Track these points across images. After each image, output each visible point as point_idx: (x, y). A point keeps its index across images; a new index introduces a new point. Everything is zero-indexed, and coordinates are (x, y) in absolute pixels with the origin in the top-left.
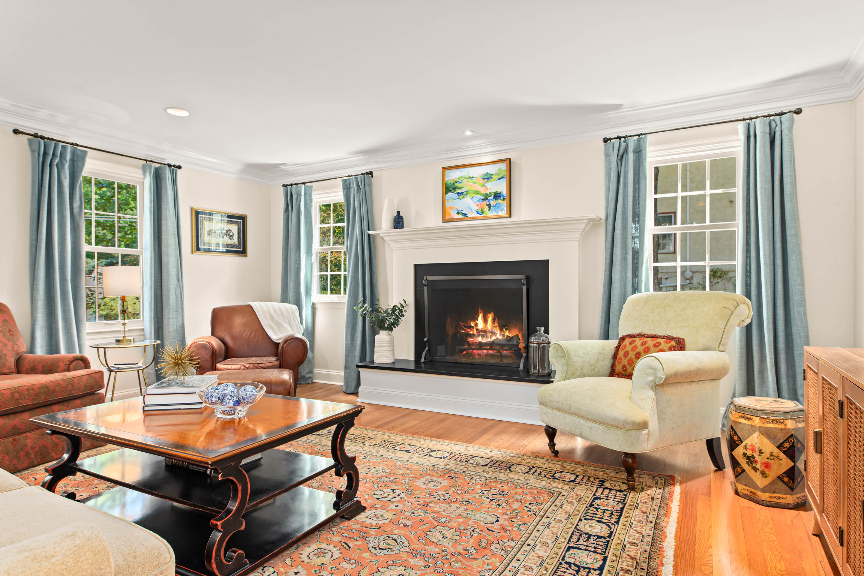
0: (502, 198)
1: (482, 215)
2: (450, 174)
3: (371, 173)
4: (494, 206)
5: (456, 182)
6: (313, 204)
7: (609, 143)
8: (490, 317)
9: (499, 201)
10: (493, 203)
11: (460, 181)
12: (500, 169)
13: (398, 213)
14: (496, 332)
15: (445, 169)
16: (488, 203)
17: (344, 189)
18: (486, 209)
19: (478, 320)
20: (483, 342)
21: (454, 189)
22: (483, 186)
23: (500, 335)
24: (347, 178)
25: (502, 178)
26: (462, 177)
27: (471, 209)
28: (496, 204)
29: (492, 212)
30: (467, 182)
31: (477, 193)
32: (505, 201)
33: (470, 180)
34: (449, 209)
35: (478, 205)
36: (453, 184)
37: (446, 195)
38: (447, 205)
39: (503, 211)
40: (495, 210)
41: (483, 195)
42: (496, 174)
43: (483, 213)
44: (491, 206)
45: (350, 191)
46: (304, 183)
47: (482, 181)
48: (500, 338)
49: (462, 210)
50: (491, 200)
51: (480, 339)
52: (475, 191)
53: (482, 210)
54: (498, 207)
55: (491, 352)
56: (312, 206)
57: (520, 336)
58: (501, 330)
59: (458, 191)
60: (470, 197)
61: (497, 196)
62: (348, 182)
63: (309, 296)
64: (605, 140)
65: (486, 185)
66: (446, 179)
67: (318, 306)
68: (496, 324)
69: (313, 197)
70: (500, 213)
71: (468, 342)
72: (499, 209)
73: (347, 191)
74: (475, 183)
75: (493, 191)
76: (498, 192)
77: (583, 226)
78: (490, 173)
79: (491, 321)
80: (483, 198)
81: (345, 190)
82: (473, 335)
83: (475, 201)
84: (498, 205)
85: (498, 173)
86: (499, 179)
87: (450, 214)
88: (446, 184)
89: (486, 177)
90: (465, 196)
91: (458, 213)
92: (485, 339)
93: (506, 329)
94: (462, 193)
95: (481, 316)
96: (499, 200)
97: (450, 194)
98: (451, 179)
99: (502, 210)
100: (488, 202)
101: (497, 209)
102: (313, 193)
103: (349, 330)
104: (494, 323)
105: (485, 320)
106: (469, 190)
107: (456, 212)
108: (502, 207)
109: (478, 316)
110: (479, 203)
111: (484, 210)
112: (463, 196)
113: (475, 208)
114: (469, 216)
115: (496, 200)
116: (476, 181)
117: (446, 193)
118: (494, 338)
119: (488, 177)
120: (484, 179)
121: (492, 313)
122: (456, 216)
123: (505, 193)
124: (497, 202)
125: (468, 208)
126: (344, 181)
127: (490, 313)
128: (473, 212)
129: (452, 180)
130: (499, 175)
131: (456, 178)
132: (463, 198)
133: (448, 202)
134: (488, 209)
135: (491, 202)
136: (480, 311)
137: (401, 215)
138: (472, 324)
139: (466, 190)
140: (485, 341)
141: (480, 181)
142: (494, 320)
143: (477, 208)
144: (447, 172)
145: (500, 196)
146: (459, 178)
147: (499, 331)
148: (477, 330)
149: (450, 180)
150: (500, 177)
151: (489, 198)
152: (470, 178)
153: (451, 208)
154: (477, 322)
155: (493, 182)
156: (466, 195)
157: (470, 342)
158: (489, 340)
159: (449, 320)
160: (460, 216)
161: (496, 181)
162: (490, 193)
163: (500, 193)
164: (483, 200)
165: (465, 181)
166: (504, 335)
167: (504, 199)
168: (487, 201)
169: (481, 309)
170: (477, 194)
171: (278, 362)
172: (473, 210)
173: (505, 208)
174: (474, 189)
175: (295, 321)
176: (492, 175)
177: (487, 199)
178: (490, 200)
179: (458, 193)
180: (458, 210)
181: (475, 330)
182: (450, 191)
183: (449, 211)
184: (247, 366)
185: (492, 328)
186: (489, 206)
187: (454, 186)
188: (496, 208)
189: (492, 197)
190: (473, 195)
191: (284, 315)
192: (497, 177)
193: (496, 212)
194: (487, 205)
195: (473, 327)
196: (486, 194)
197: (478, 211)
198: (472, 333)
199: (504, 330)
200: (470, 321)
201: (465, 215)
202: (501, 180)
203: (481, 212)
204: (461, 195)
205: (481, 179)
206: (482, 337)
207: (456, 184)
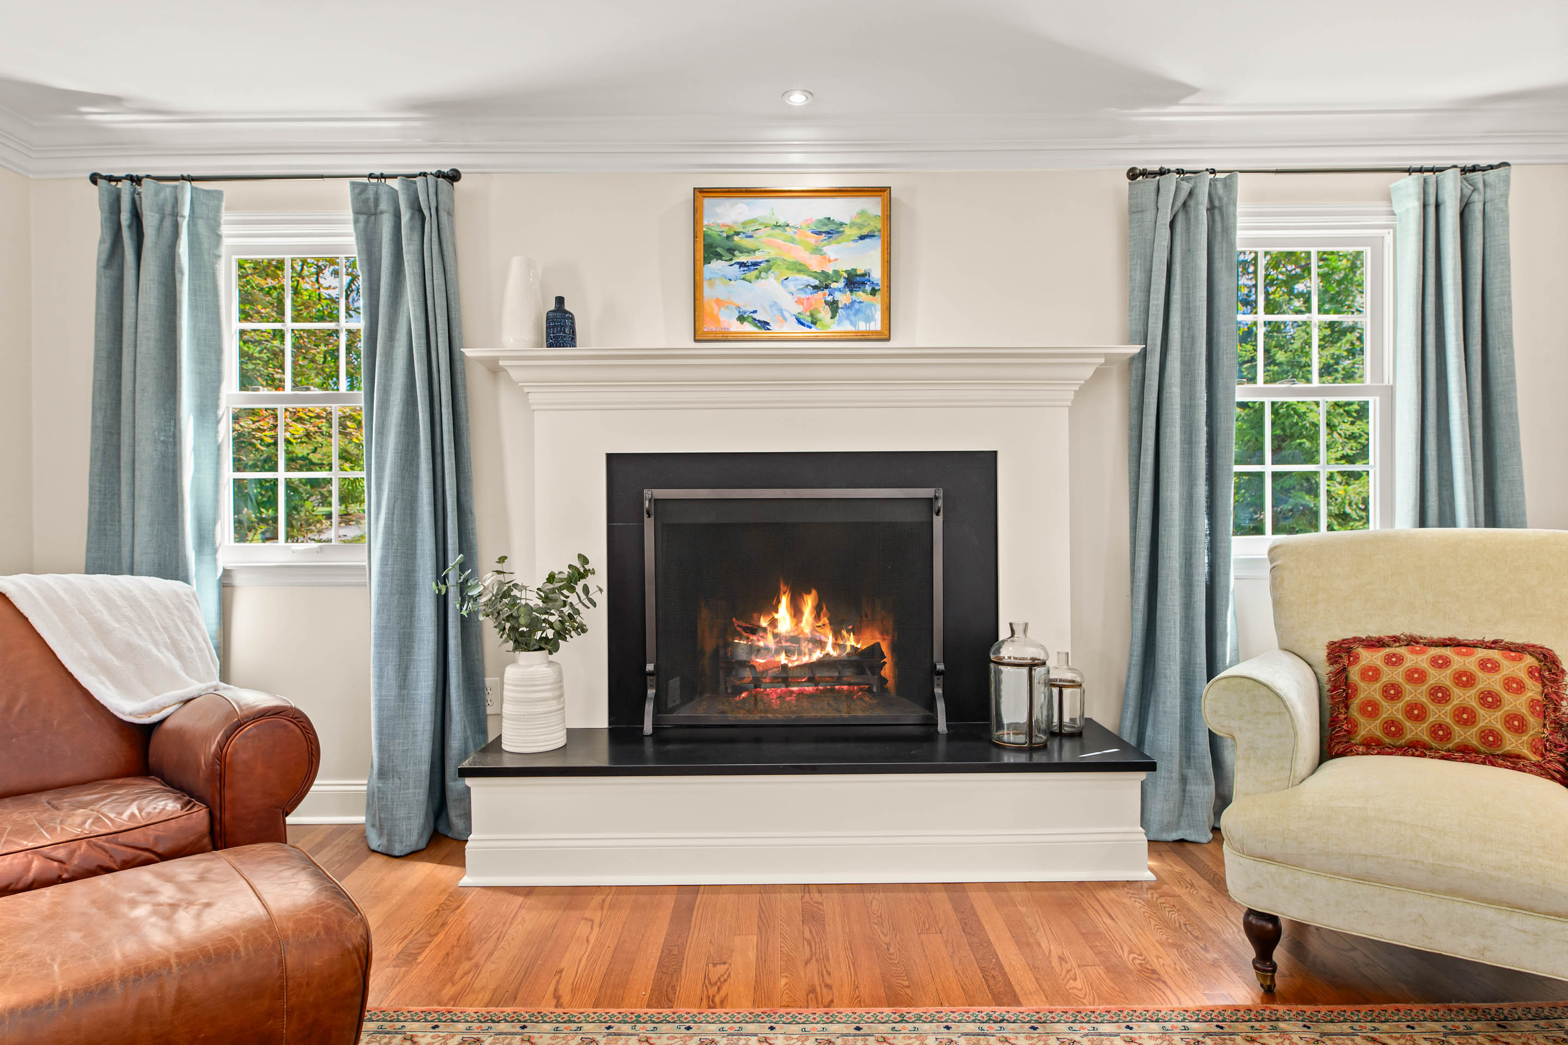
0: (868, 288)
1: (813, 329)
2: (719, 210)
3: (453, 177)
4: (847, 307)
5: (737, 234)
7: (1141, 181)
8: (809, 602)
9: (860, 296)
10: (843, 298)
11: (749, 230)
12: (863, 213)
13: (560, 301)
14: (823, 638)
15: (702, 192)
16: (830, 298)
17: (354, 215)
18: (824, 314)
19: (777, 612)
20: (790, 665)
21: (731, 251)
22: (817, 251)
23: (835, 645)
24: (363, 180)
25: (870, 236)
26: (754, 221)
27: (781, 311)
28: (853, 302)
29: (840, 322)
30: (769, 236)
31: (800, 268)
32: (878, 296)
33: (777, 231)
34: (715, 306)
35: (799, 301)
36: (728, 237)
37: (707, 266)
38: (708, 293)
39: (873, 323)
40: (848, 318)
41: (814, 275)
42: (853, 224)
43: (814, 323)
44: (837, 307)
45: (377, 222)
47: (813, 239)
48: (834, 653)
49: (755, 312)
50: (840, 290)
51: (783, 659)
52: (794, 263)
53: (812, 315)
54: (858, 311)
55: (809, 688)
56: (216, 257)
57: (885, 648)
58: (837, 634)
59: (743, 258)
60: (776, 278)
61: (854, 281)
62: (376, 194)
63: (208, 550)
64: (1136, 175)
65: (825, 249)
66: (705, 223)
67: (239, 580)
68: (825, 620)
70: (862, 326)
72: (860, 315)
73: (370, 221)
74: (793, 241)
75: (844, 266)
76: (858, 273)
77: (1089, 373)
78: (837, 218)
79: (811, 613)
80: (817, 283)
81: (361, 218)
82: (767, 649)
83: (793, 289)
84: (857, 306)
85: (858, 221)
86: (862, 238)
87: (716, 320)
88: (706, 236)
89: (825, 229)
90: (763, 274)
91: (741, 319)
92: (795, 658)
93: (848, 632)
94: (755, 264)
95: (785, 600)
96: (860, 293)
97: (717, 265)
98: (720, 222)
99: (869, 319)
100: (830, 294)
101: (855, 315)
104: (817, 617)
105: (797, 612)
106: (773, 259)
107: (737, 315)
108: (868, 312)
109: (779, 601)
110: (803, 296)
111: (819, 316)
112: (756, 272)
113: (792, 308)
114: (775, 327)
115: (851, 291)
116: (796, 236)
117: (707, 261)
118: (817, 655)
119: (830, 230)
120: (819, 233)
121: (814, 592)
122: (736, 327)
123: (876, 275)
124: (854, 297)
125: (771, 306)
126: (360, 190)
127: (809, 593)
128: (785, 319)
129: (724, 225)
130: (860, 226)
131: (735, 222)
132: (758, 277)
133: (712, 286)
134: (830, 314)
135: (838, 296)
136: (783, 588)
138: (764, 622)
139: (767, 258)
140: (796, 664)
141: (807, 236)
142: (818, 610)
143: (799, 309)
144: (707, 202)
145: (864, 283)
146: (744, 224)
147: (831, 637)
148: (776, 636)
149: (718, 225)
150: (865, 232)
151: (834, 285)
152: (777, 226)
153: (719, 302)
154: (776, 616)
155: (844, 244)
156: (767, 270)
157: (758, 668)
158: (805, 659)
159: (706, 614)
160: (748, 327)
161: (852, 244)
162: (836, 272)
163: (864, 275)
164: (815, 287)
165: (763, 234)
166: (843, 647)
167: (874, 292)
168: (827, 291)
169: (786, 584)
170: (799, 271)
172: (786, 314)
173: (878, 315)
174: (790, 258)
176: (841, 224)
177: (827, 287)
178: (835, 289)
179: (742, 265)
180: (743, 309)
181: (770, 636)
182: (719, 256)
183: (716, 311)
185: (814, 629)
186: (834, 306)
187: (729, 244)
188: (851, 313)
189: (841, 284)
190: (788, 274)
192: (856, 232)
193: (852, 323)
194: (826, 303)
195: (765, 630)
196: (823, 272)
197: (800, 316)
198: (761, 644)
199: (844, 632)
200: (755, 615)
201: (764, 325)
202: (867, 240)
203: (809, 319)
204: (750, 270)
205: (809, 233)
206: (788, 652)
207: (736, 238)
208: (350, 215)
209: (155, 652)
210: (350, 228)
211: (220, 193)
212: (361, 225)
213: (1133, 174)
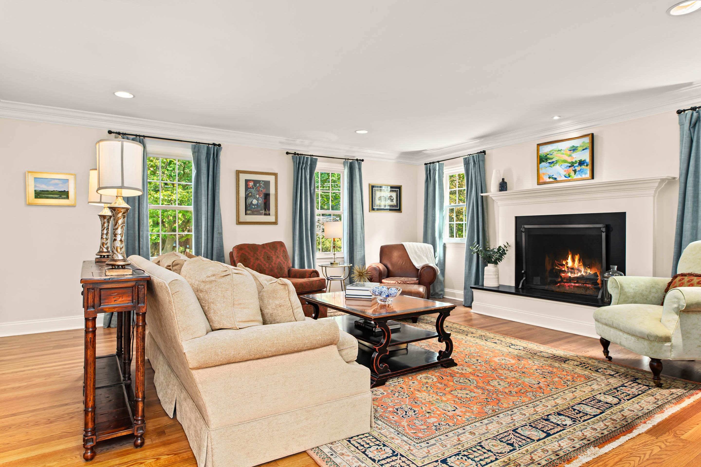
0: (585, 164)
1: (569, 178)
2: (543, 149)
3: (484, 152)
4: (579, 171)
5: (548, 154)
6: (445, 175)
7: (683, 114)
8: (577, 258)
9: (583, 167)
10: (578, 168)
11: (551, 153)
12: (583, 142)
13: (503, 179)
14: (581, 269)
15: (539, 145)
16: (574, 169)
17: (464, 165)
18: (572, 173)
19: (568, 260)
20: (571, 277)
21: (547, 159)
22: (570, 156)
23: (584, 272)
24: (467, 157)
25: (586, 149)
26: (553, 150)
27: (560, 174)
28: (581, 169)
29: (577, 176)
30: (557, 153)
31: (565, 161)
32: (588, 166)
33: (559, 152)
34: (542, 175)
35: (565, 171)
36: (546, 156)
38: (541, 172)
39: (587, 175)
40: (579, 174)
41: (569, 163)
42: (580, 146)
43: (569, 177)
44: (576, 171)
45: (469, 166)
46: (438, 162)
47: (569, 153)
48: (584, 274)
49: (553, 175)
50: (577, 166)
51: (569, 274)
52: (564, 160)
53: (569, 175)
54: (582, 172)
55: (577, 285)
56: (443, 177)
58: (585, 268)
59: (550, 161)
60: (559, 165)
61: (581, 163)
62: (467, 159)
63: (441, 239)
64: (679, 112)
65: (572, 155)
66: (540, 153)
67: (447, 246)
68: (581, 264)
69: (444, 171)
70: (584, 176)
71: (561, 277)
72: (583, 173)
73: (467, 166)
74: (563, 154)
75: (578, 159)
76: (582, 160)
77: (657, 184)
78: (576, 145)
79: (578, 261)
80: (570, 165)
81: (466, 165)
82: (565, 271)
83: (563, 167)
84: (582, 170)
85: (582, 145)
86: (583, 150)
87: (543, 179)
88: (540, 156)
89: (572, 149)
90: (555, 165)
91: (549, 178)
92: (573, 274)
94: (553, 162)
95: (570, 256)
96: (583, 166)
97: (543, 164)
98: (544, 152)
99: (586, 174)
100: (574, 168)
102: (444, 168)
103: (468, 263)
104: (579, 263)
105: (573, 261)
106: (558, 160)
107: (548, 177)
108: (585, 172)
109: (568, 257)
110: (566, 169)
111: (571, 174)
112: (553, 164)
113: (563, 173)
114: (558, 179)
115: (580, 166)
116: (564, 153)
117: (540, 163)
118: (579, 274)
119: (574, 149)
120: (571, 151)
121: (578, 255)
122: (548, 180)
123: (588, 160)
124: (581, 168)
125: (557, 173)
126: (465, 159)
127: (577, 255)
128: (561, 176)
130: (582, 146)
131: (548, 151)
132: (554, 166)
133: (542, 169)
134: (574, 174)
135: (576, 168)
136: (569, 253)
137: (505, 181)
138: (564, 263)
139: (556, 160)
140: (573, 276)
141: (567, 152)
142: (579, 260)
143: (565, 173)
144: (541, 147)
145: (584, 163)
146: (550, 151)
147: (583, 269)
148: (567, 267)
149: (543, 153)
150: (584, 148)
151: (575, 165)
153: (544, 174)
154: (568, 261)
155: (578, 153)
156: (556, 163)
157: (563, 277)
158: (576, 275)
159: (547, 258)
160: (551, 180)
161: (580, 152)
162: (576, 161)
163: (584, 161)
164: (570, 167)
165: (555, 153)
167: (587, 165)
168: (573, 167)
169: (571, 251)
170: (565, 162)
171: (417, 281)
172: (562, 175)
173: (589, 172)
174: (562, 159)
175: (431, 256)
176: (577, 147)
177: (573, 166)
178: (575, 166)
179: (549, 163)
180: (550, 175)
181: (566, 267)
182: (543, 161)
184: (399, 282)
185: (578, 266)
186: (575, 171)
187: (546, 158)
188: (580, 172)
189: (577, 164)
190: (562, 163)
191: (423, 251)
192: (582, 148)
193: (581, 175)
194: (573, 170)
195: (564, 265)
196: (572, 162)
197: (565, 175)
198: (563, 269)
199: (587, 268)
200: (562, 260)
201: (555, 178)
202: (585, 150)
203: (568, 176)
204: (551, 164)
205: (568, 151)
207: (548, 156)
208: (463, 165)
209: (423, 257)
210: (463, 167)
211: (443, 164)
212: (465, 167)
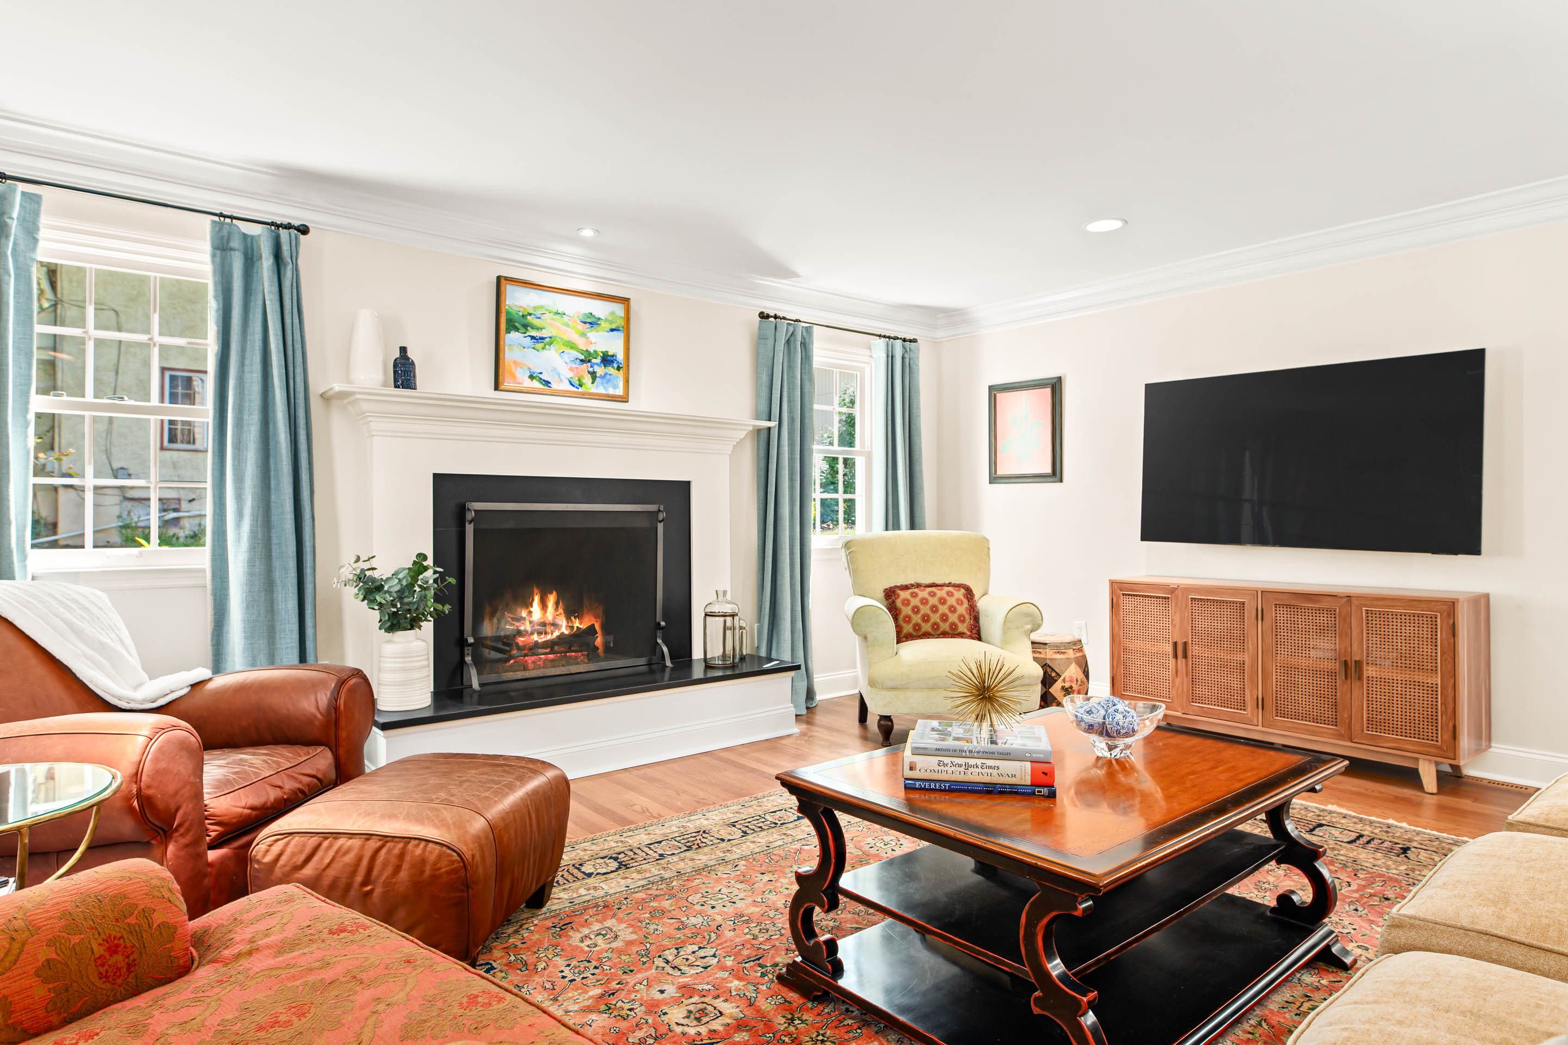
0: (615, 365)
1: (580, 390)
2: (517, 293)
3: (304, 230)
4: (602, 377)
5: (530, 314)
8: (552, 599)
9: (611, 370)
10: (600, 370)
11: (538, 313)
12: (613, 313)
13: (403, 350)
15: (503, 280)
16: (591, 370)
18: (587, 379)
19: (532, 607)
20: (540, 641)
21: (526, 326)
22: (583, 335)
23: (567, 626)
25: (616, 330)
26: (541, 307)
27: (559, 374)
28: (606, 374)
29: (597, 387)
30: (552, 319)
31: (573, 346)
32: (621, 371)
33: (557, 317)
34: (513, 366)
35: (571, 369)
36: (523, 316)
37: (508, 335)
38: (506, 355)
39: (617, 390)
40: (602, 384)
41: (582, 352)
42: (606, 320)
43: (580, 385)
44: (596, 377)
47: (580, 326)
48: (566, 632)
49: (541, 373)
50: (597, 365)
51: (535, 637)
52: (569, 342)
53: (579, 380)
54: (609, 381)
55: (551, 656)
57: (597, 627)
58: (568, 619)
59: (534, 333)
60: (556, 351)
61: (607, 360)
65: (588, 334)
66: (507, 303)
68: (562, 609)
70: (611, 391)
71: (517, 644)
72: (610, 383)
74: (567, 325)
75: (600, 348)
76: (609, 354)
78: (597, 314)
79: (554, 605)
80: (583, 357)
82: (525, 631)
83: (567, 360)
84: (608, 377)
85: (610, 318)
86: (612, 330)
87: (511, 375)
88: (508, 313)
89: (589, 320)
90: (547, 347)
91: (532, 377)
92: (542, 636)
93: (575, 616)
94: (542, 338)
95: (536, 597)
96: (610, 368)
97: (514, 335)
98: (517, 303)
99: (615, 387)
100: (591, 367)
101: (607, 383)
104: (557, 607)
105: (544, 605)
106: (555, 337)
107: (529, 374)
108: (615, 382)
109: (533, 598)
110: (574, 366)
111: (584, 381)
112: (542, 345)
113: (567, 374)
114: (555, 386)
115: (605, 366)
116: (570, 323)
117: (508, 331)
118: (556, 633)
119: (592, 322)
120: (585, 323)
121: (556, 591)
122: (528, 384)
123: (620, 357)
124: (606, 371)
125: (552, 370)
126: (221, 228)
127: (552, 592)
128: (561, 380)
129: (520, 307)
130: (611, 322)
131: (528, 306)
132: (543, 348)
133: (511, 350)
134: (591, 381)
135: (596, 369)
136: (536, 590)
137: (410, 356)
139: (550, 335)
140: (543, 640)
141: (577, 324)
142: (557, 604)
143: (570, 374)
144: (507, 288)
145: (612, 362)
146: (535, 308)
147: (564, 621)
149: (516, 306)
150: (614, 326)
151: (594, 361)
152: (557, 313)
153: (516, 363)
154: (531, 609)
155: (601, 333)
156: (550, 344)
158: (549, 637)
160: (536, 384)
161: (605, 334)
162: (596, 352)
163: (613, 356)
164: (582, 361)
165: (548, 317)
166: (572, 627)
167: (618, 369)
168: (589, 364)
169: (538, 585)
170: (572, 348)
172: (562, 377)
173: (621, 384)
174: (565, 337)
176: (599, 319)
177: (589, 361)
178: (595, 364)
179: (533, 337)
180: (532, 370)
181: (527, 623)
182: (517, 329)
183: (513, 370)
185: (554, 615)
186: (593, 375)
187: (524, 321)
188: (605, 381)
189: (598, 360)
190: (564, 349)
192: (608, 326)
193: (605, 388)
194: (589, 372)
195: (523, 617)
196: (587, 350)
197: (572, 380)
198: (521, 628)
199: (573, 617)
201: (547, 383)
202: (615, 332)
203: (578, 383)
204: (538, 342)
205: (579, 322)
206: (540, 633)
207: (529, 318)
211: (39, 197)
213: (763, 316)
